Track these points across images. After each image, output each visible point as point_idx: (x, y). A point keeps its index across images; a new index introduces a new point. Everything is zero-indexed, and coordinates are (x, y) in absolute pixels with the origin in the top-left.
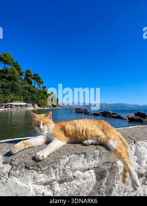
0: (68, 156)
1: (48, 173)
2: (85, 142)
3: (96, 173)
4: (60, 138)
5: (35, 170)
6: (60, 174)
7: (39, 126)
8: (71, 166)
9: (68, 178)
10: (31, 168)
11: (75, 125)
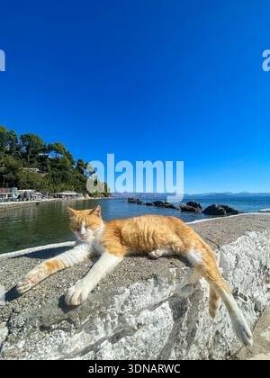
0: (128, 287)
1: (90, 328)
2: (153, 253)
3: (172, 307)
4: (114, 249)
5: (64, 329)
6: (113, 324)
7: (79, 230)
8: (133, 305)
9: (127, 329)
10: (53, 326)
11: (136, 226)
